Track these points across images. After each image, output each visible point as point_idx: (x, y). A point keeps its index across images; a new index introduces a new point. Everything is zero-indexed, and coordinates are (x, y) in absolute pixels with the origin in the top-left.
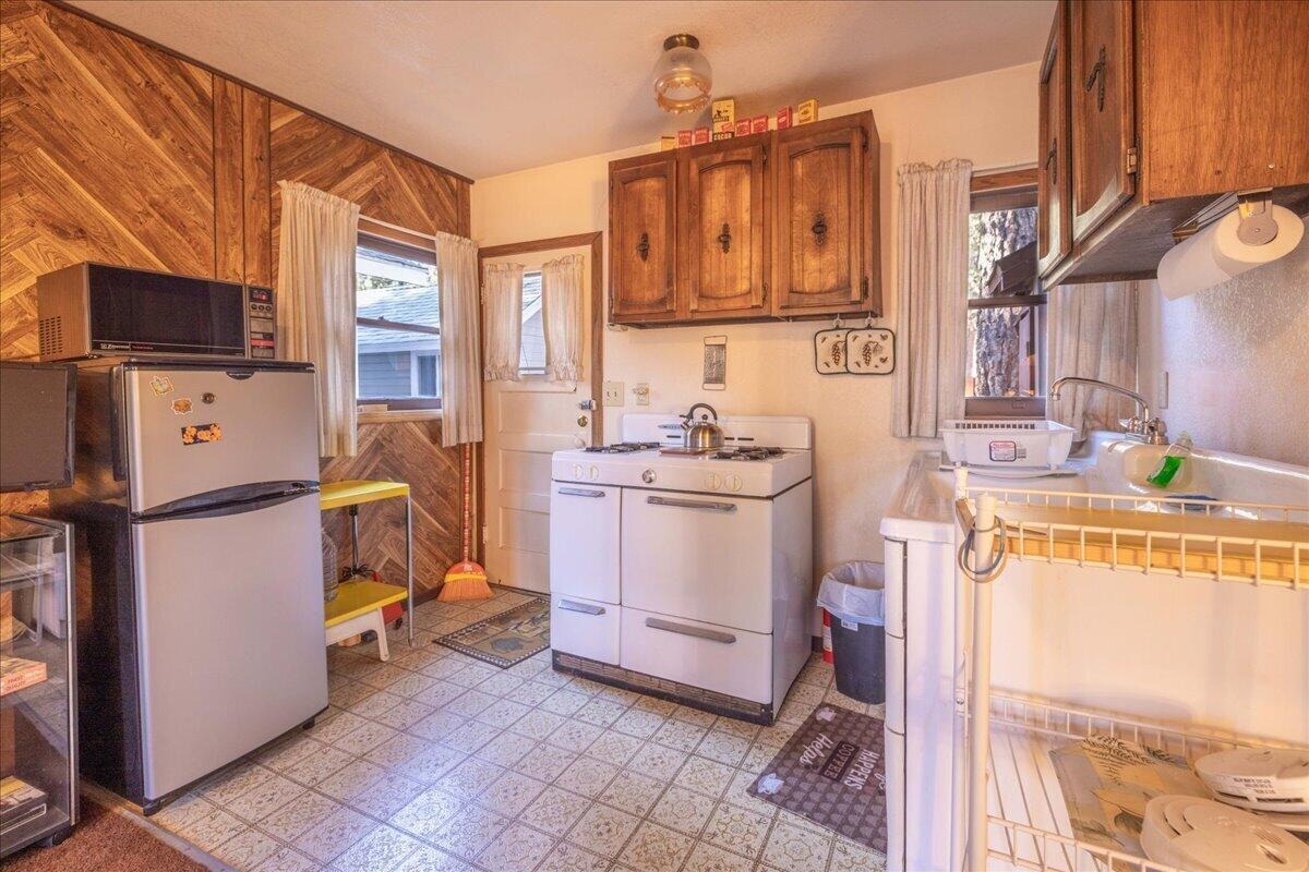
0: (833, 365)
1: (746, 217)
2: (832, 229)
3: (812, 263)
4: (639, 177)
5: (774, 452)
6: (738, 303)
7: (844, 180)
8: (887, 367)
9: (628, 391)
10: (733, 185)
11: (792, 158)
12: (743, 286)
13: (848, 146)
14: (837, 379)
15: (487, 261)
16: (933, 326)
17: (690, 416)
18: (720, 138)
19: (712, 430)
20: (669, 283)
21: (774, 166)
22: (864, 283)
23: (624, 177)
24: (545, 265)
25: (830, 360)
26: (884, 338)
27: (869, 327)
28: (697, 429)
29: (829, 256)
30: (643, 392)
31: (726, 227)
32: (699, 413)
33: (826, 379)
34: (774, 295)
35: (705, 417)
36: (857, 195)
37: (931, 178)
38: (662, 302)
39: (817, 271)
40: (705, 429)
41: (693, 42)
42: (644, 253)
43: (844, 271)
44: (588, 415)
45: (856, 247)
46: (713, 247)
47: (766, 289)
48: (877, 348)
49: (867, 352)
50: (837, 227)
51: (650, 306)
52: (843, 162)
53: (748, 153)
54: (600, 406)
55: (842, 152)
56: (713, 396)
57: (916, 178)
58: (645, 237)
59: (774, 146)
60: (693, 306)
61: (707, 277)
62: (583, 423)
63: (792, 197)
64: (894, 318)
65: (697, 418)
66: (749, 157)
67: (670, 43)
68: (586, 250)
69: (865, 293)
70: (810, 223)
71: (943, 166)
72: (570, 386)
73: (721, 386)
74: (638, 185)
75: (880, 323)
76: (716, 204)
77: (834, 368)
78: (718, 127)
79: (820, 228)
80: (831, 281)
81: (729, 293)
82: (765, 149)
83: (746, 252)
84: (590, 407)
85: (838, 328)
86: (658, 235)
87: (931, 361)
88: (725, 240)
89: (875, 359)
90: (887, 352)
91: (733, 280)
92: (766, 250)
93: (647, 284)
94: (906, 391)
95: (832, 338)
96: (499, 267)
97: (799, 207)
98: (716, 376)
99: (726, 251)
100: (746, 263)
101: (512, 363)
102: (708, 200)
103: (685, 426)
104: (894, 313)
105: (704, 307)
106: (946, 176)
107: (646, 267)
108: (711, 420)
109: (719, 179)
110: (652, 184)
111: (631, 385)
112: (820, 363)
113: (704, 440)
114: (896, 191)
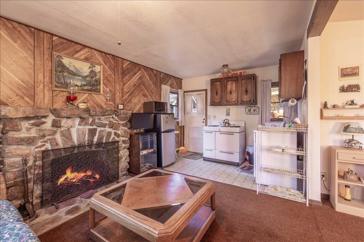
0: (248, 113)
1: (234, 89)
2: (248, 92)
3: (245, 97)
4: (216, 82)
5: (239, 127)
6: (233, 103)
7: (250, 85)
8: (258, 113)
9: (212, 117)
10: (232, 84)
11: (242, 80)
12: (234, 100)
13: (251, 79)
14: (249, 115)
15: (185, 93)
16: (265, 107)
17: (224, 121)
18: (230, 76)
19: (228, 123)
20: (221, 99)
21: (239, 81)
22: (254, 100)
23: (213, 82)
24: (197, 95)
25: (248, 112)
26: (257, 108)
27: (255, 107)
28: (226, 123)
29: (248, 96)
30: (215, 117)
31: (231, 91)
32: (226, 120)
33: (248, 115)
34: (239, 102)
35: (227, 121)
36: (252, 87)
37: (265, 83)
38: (220, 102)
39: (246, 98)
40: (227, 123)
41: (227, 65)
42: (217, 94)
43: (250, 98)
44: (205, 121)
45: (252, 95)
46: (229, 94)
47: (238, 101)
48: (256, 110)
49: (254, 111)
50: (249, 91)
51: (218, 103)
52: (250, 81)
53: (235, 79)
54: (207, 119)
55: (250, 80)
56: (228, 117)
57: (262, 83)
58: (217, 92)
59: (239, 79)
60: (225, 103)
61: (228, 98)
62: (203, 122)
63: (242, 87)
64: (259, 105)
65: (226, 121)
66: (235, 80)
67: (224, 66)
68: (204, 92)
69: (254, 102)
70: (245, 91)
71: (267, 80)
72: (201, 116)
73: (229, 116)
74: (216, 83)
75: (257, 106)
76: (229, 87)
77: (249, 113)
78: (229, 74)
79: (246, 91)
80: (248, 100)
81: (231, 101)
82: (238, 79)
83: (234, 95)
84: (205, 119)
85: (249, 107)
86: (219, 91)
87: (265, 112)
88: (231, 93)
89: (256, 112)
90: (258, 110)
91: (232, 99)
92: (238, 94)
93: (217, 99)
94: (261, 117)
95: (248, 108)
96: (188, 95)
97: (243, 88)
98: (228, 114)
99: (231, 94)
100: (234, 96)
101: (190, 112)
102: (228, 86)
103: (223, 123)
104: (259, 104)
105: (227, 103)
106: (267, 82)
107: (217, 97)
108: (228, 121)
109: (230, 83)
110: (218, 83)
111: (212, 115)
112: (246, 112)
113: (227, 125)
114: (259, 84)
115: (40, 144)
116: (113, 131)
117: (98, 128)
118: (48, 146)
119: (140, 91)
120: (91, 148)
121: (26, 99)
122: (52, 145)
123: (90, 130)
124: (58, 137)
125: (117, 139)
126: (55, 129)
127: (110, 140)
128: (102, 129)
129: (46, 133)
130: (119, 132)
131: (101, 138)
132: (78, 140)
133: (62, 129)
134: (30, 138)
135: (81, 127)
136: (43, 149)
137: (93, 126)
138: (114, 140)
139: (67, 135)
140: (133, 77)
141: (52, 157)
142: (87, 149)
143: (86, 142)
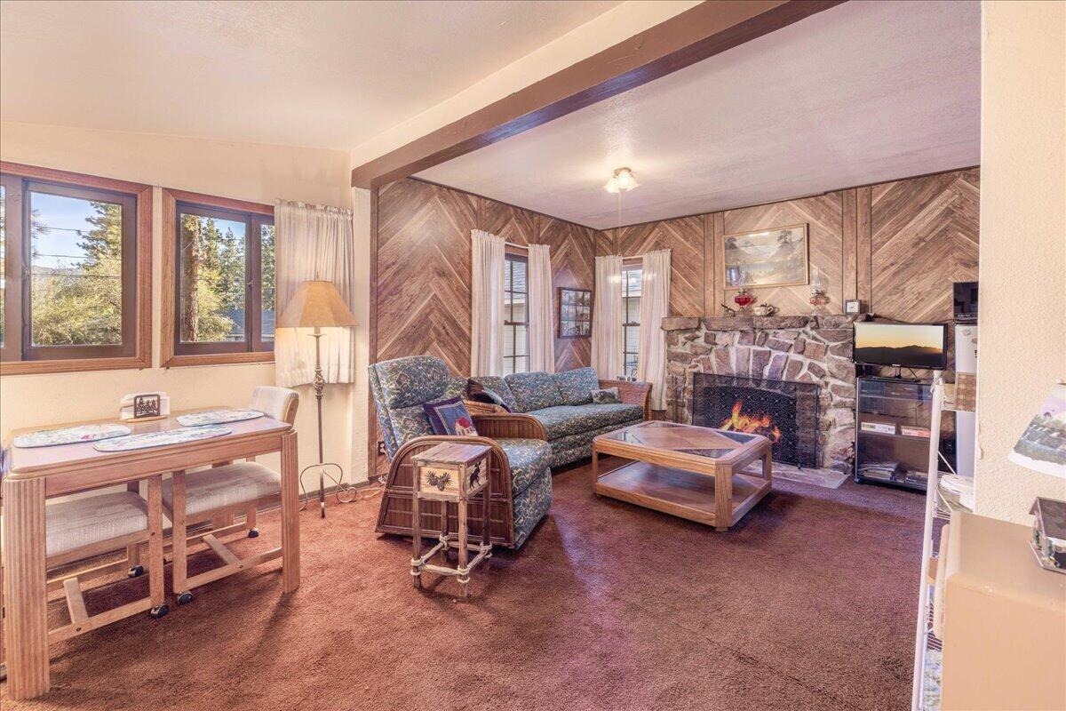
115: (693, 363)
116: (807, 362)
117: (772, 351)
118: (701, 368)
119: (950, 251)
120: (758, 385)
121: (697, 307)
122: (704, 368)
123: (757, 354)
124: (712, 357)
125: (815, 379)
126: (709, 346)
127: (797, 379)
128: (782, 353)
129: (699, 351)
130: (824, 366)
131: (775, 371)
132: (737, 366)
133: (719, 347)
134: (683, 354)
135: (742, 347)
136: (695, 370)
137: (762, 345)
138: (806, 381)
139: (724, 358)
140: (910, 220)
141: (705, 385)
142: (751, 384)
143: (751, 373)
